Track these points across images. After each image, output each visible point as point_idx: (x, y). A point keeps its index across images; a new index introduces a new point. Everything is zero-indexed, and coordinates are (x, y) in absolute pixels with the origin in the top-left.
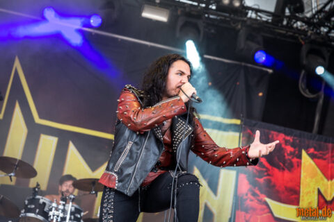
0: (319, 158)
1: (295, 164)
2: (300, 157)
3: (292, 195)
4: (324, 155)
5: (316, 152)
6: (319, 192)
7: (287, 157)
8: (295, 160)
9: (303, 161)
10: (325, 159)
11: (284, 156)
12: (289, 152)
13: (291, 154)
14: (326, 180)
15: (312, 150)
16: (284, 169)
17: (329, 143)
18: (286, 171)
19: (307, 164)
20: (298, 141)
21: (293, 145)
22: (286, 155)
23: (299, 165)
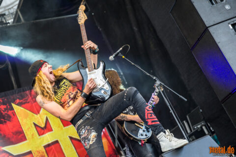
0: (25, 103)
1: (12, 115)
2: (12, 109)
3: (19, 135)
4: (27, 100)
5: (21, 101)
6: (35, 125)
7: (4, 113)
8: (10, 112)
9: (15, 110)
10: (29, 102)
11: (2, 113)
12: (3, 110)
13: (5, 109)
14: (35, 115)
15: (18, 101)
16: (5, 122)
17: (26, 90)
18: (8, 122)
19: (19, 111)
20: (6, 100)
21: (4, 104)
22: (2, 112)
23: (14, 114)
